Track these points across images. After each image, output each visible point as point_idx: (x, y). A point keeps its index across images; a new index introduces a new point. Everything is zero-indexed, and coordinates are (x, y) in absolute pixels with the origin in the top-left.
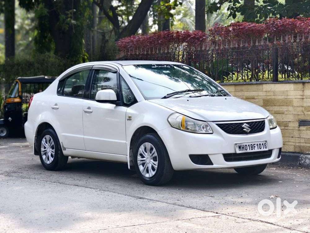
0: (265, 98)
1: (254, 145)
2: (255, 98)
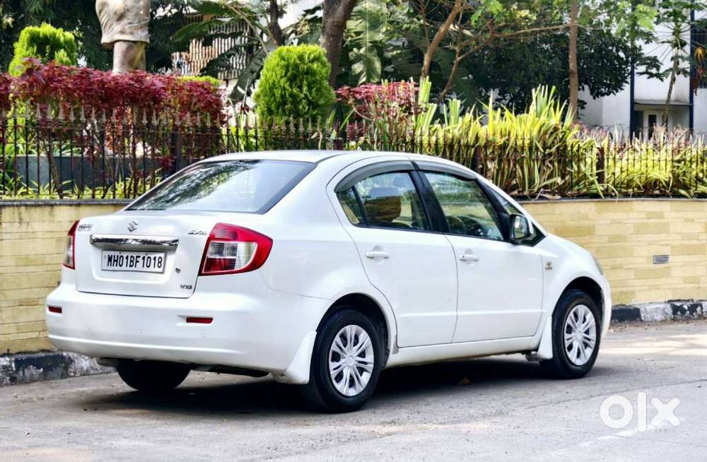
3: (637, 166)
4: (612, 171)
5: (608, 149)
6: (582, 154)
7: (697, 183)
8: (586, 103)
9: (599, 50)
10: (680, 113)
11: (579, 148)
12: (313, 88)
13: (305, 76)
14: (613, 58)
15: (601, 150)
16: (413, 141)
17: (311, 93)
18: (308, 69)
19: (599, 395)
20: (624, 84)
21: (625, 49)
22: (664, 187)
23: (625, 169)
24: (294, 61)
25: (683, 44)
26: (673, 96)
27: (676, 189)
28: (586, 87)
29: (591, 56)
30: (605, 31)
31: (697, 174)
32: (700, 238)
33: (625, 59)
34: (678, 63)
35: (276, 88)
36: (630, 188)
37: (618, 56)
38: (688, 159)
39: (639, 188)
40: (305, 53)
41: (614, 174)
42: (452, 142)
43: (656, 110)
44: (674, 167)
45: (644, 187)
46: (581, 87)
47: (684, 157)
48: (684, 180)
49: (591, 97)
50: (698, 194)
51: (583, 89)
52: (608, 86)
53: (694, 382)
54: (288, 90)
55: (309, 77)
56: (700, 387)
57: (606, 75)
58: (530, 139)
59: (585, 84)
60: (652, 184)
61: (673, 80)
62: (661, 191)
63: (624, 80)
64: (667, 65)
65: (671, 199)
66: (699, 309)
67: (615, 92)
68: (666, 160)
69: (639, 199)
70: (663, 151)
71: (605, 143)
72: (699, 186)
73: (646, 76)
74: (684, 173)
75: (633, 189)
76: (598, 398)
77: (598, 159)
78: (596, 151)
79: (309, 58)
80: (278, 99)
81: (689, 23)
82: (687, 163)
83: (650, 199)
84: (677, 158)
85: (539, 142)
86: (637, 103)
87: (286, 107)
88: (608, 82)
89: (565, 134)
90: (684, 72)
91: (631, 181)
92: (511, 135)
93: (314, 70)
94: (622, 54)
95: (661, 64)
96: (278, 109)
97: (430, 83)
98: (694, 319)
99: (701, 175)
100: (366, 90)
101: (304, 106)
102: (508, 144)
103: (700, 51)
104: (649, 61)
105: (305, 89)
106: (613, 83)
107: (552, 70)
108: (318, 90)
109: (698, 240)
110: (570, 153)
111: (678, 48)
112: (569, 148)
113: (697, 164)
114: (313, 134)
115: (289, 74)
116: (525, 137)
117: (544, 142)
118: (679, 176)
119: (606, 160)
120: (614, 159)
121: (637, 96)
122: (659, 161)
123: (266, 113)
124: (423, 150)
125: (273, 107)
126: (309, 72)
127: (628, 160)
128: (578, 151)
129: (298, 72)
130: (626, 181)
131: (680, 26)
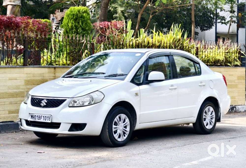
0: (26, 79)
1: (41, 116)
2: (17, 79)
3: (211, 54)
4: (202, 56)
5: (200, 48)
6: (190, 50)
7: (234, 61)
8: (198, 33)
9: (204, 14)
10: (234, 37)
11: (189, 47)
12: (83, 23)
13: (81, 18)
14: (209, 17)
15: (197, 48)
16: (123, 44)
17: (83, 25)
18: (82, 16)
19: (188, 145)
20: (213, 26)
21: (213, 14)
22: (221, 62)
23: (206, 55)
24: (76, 13)
25: (234, 12)
26: (231, 31)
27: (226, 63)
28: (199, 27)
29: (201, 16)
30: (206, 7)
31: (234, 58)
32: (236, 82)
33: (213, 17)
34: (232, 19)
35: (69, 23)
36: (208, 62)
37: (211, 16)
38: (231, 52)
39: (212, 63)
40: (81, 9)
41: (202, 57)
42: (139, 44)
43: (225, 36)
44: (226, 55)
45: (214, 62)
46: (197, 27)
47: (229, 51)
48: (229, 60)
49: (201, 31)
50: (235, 65)
51: (198, 28)
52: (207, 27)
53: (228, 139)
54: (74, 24)
55: (82, 19)
56: (229, 141)
57: (206, 23)
58: (169, 44)
59: (198, 26)
60: (217, 61)
61: (230, 25)
62: (220, 64)
63: (213, 25)
64: (228, 19)
65: (224, 67)
66: (235, 109)
67: (209, 29)
68: (222, 52)
69: (212, 67)
70: (221, 49)
71: (199, 46)
72: (235, 62)
73: (221, 23)
74: (229, 57)
75: (210, 63)
76: (188, 146)
77: (196, 51)
78: (195, 49)
79: (82, 11)
80: (70, 27)
81: (236, 4)
82: (231, 53)
83: (216, 67)
84: (227, 51)
85: (173, 45)
86: (217, 33)
87: (73, 30)
88: (207, 26)
89: (183, 42)
90: (234, 22)
91: (209, 60)
92: (162, 42)
93: (84, 16)
94: (212, 16)
95: (226, 19)
96: (70, 31)
97: (131, 22)
98: (233, 113)
99: (236, 58)
100: (104, 24)
101: (80, 30)
102: (161, 46)
103: (240, 14)
104: (221, 18)
105: (80, 23)
106: (209, 26)
107: (186, 21)
108: (86, 24)
109: (235, 82)
110: (185, 49)
111: (232, 13)
112: (185, 47)
113: (234, 54)
114: (82, 41)
115: (74, 18)
116: (168, 43)
117: (175, 45)
118: (227, 58)
119: (199, 52)
120: (202, 52)
121: (218, 31)
122: (220, 52)
123: (65, 33)
124: (127, 47)
125: (68, 30)
126: (82, 17)
127: (208, 52)
128: (188, 48)
129: (78, 17)
130: (207, 60)
131: (233, 5)
